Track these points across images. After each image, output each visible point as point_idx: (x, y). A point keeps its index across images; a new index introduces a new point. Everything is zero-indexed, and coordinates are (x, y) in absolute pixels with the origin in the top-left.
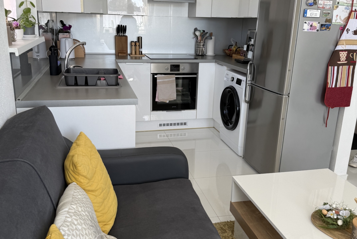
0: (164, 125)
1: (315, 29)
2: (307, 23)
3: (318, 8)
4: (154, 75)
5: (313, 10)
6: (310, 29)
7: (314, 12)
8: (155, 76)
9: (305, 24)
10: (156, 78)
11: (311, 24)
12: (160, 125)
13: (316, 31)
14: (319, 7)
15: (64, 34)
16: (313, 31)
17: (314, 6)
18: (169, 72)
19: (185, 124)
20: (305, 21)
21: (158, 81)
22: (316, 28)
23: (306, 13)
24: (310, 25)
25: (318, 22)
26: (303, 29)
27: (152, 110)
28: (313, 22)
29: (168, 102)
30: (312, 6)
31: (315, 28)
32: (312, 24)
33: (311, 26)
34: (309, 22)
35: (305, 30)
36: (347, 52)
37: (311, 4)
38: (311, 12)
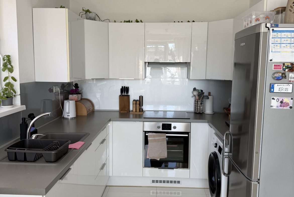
0: (157, 182)
1: (287, 106)
2: (276, 99)
3: (289, 83)
4: (146, 132)
5: (281, 84)
6: (281, 106)
7: (284, 87)
8: (147, 134)
9: (273, 100)
10: (147, 136)
11: (281, 100)
12: (153, 181)
13: (289, 108)
14: (290, 81)
15: (73, 96)
16: (285, 108)
17: (283, 80)
18: (161, 130)
19: (179, 182)
20: (273, 97)
21: (149, 139)
22: (289, 105)
23: (273, 88)
24: (279, 101)
25: (290, 98)
26: (271, 106)
27: (144, 166)
28: (283, 98)
29: (159, 160)
30: (281, 79)
31: (287, 104)
32: (283, 100)
33: (282, 102)
34: (278, 98)
35: (273, 106)
37: (278, 77)
38: (280, 87)
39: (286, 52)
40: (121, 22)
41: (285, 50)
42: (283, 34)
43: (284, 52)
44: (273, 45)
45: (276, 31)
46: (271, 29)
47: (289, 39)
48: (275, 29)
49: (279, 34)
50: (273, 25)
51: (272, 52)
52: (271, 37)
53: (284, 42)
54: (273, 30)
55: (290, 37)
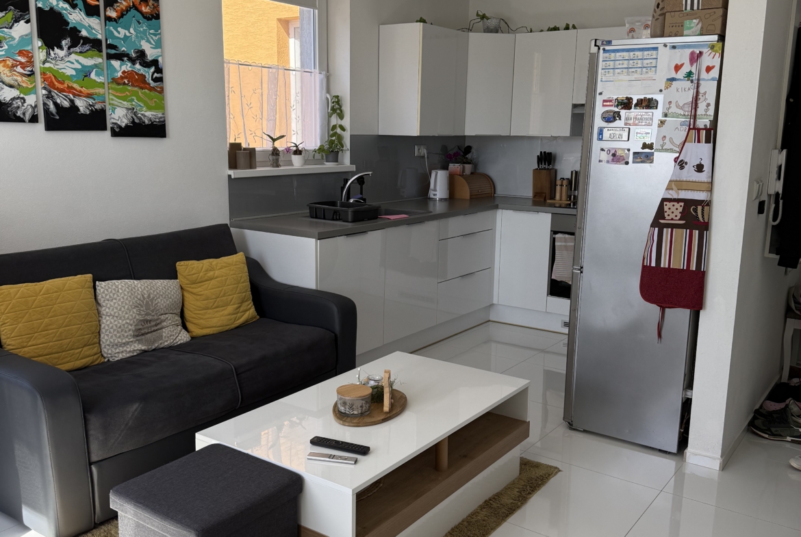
1: (622, 161)
2: (606, 150)
3: (625, 126)
5: (613, 128)
6: (613, 161)
7: (616, 132)
9: (601, 152)
10: (555, 238)
11: (613, 152)
13: (625, 165)
14: (626, 124)
17: (617, 123)
20: (602, 148)
21: (556, 244)
22: (625, 160)
23: (602, 134)
24: (611, 154)
25: (627, 149)
26: (600, 161)
28: (617, 149)
30: (612, 122)
31: (622, 158)
32: (616, 152)
33: (614, 155)
34: (609, 148)
35: (602, 161)
36: (682, 204)
37: (609, 119)
38: (611, 132)
39: (622, 80)
40: (542, 31)
41: (622, 77)
42: (618, 54)
43: (619, 81)
44: (603, 71)
45: (608, 51)
46: (601, 48)
47: (626, 62)
48: (607, 48)
49: (613, 54)
50: (604, 43)
51: (602, 81)
52: (601, 59)
53: (619, 66)
54: (604, 49)
55: (627, 58)
